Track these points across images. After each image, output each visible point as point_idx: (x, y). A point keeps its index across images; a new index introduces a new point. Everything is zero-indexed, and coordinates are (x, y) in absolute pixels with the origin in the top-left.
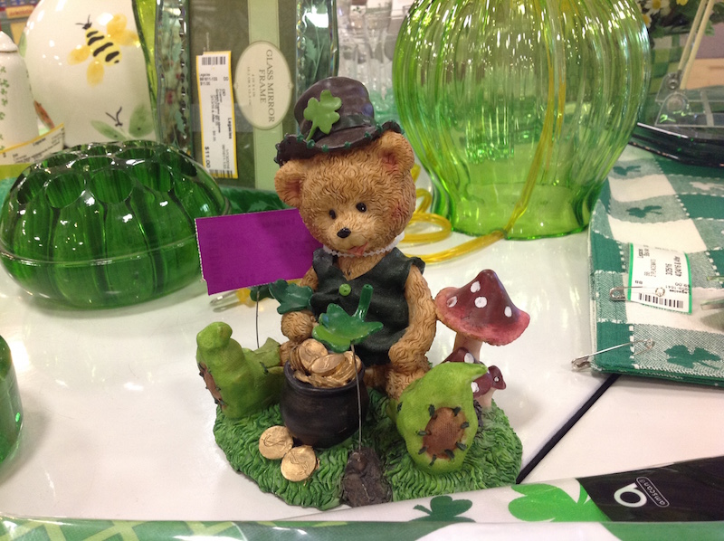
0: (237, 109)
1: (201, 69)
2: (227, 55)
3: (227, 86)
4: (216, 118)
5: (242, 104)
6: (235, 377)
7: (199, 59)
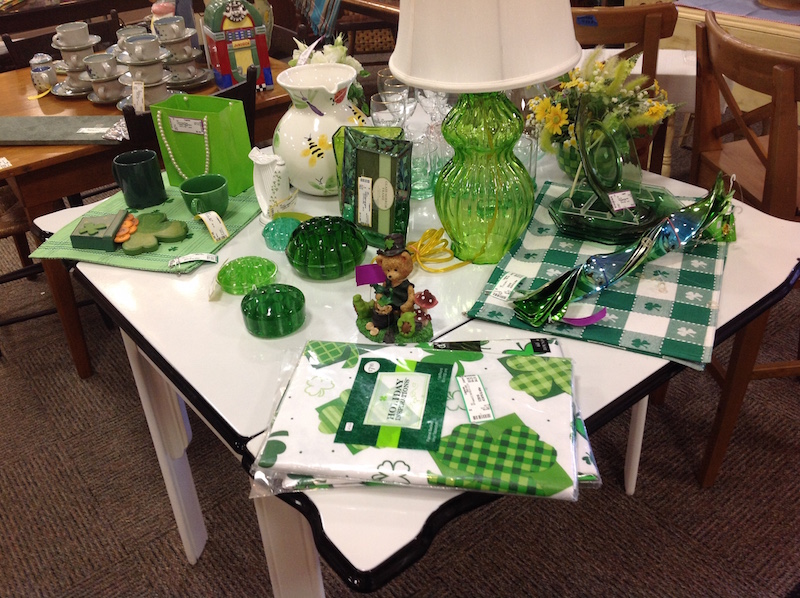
0: (373, 201)
1: (360, 183)
2: (370, 180)
3: (370, 191)
4: (364, 202)
5: (375, 199)
6: (362, 309)
7: (359, 178)
